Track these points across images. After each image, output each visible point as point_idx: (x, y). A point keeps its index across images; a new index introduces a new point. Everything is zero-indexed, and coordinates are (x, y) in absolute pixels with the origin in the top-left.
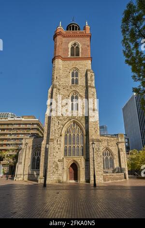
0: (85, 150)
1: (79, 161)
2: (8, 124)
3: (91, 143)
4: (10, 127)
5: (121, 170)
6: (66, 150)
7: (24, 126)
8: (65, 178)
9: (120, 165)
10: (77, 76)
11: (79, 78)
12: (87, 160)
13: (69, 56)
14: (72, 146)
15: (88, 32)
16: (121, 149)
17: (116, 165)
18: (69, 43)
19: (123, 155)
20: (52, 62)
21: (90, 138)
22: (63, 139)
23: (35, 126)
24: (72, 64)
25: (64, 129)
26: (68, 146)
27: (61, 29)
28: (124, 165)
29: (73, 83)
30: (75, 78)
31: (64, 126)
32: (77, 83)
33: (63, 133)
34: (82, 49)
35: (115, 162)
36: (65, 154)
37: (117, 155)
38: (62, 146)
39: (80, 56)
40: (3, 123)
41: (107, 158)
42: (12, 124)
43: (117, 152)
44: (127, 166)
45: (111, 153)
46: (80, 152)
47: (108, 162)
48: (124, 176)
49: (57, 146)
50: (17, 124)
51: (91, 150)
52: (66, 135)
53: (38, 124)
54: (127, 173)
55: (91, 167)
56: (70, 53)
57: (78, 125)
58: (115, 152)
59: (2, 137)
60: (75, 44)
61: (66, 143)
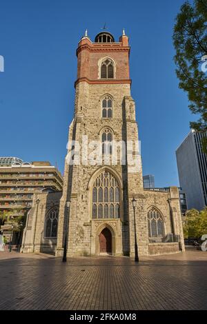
0: (122, 210)
1: (113, 225)
2: (11, 174)
3: (130, 199)
4: (14, 177)
5: (174, 238)
6: (94, 210)
7: (34, 176)
8: (94, 248)
9: (173, 231)
10: (110, 105)
11: (113, 108)
12: (125, 224)
13: (99, 78)
14: (104, 204)
15: (126, 44)
16: (174, 208)
17: (167, 231)
18: (98, 59)
19: (177, 217)
20: (75, 87)
21: (130, 192)
22: (90, 194)
23: (51, 176)
24: (102, 89)
25: (93, 180)
26: (98, 204)
27: (87, 40)
28: (179, 231)
29: (104, 115)
30: (107, 109)
31: (91, 175)
32: (110, 115)
33: (91, 186)
34: (117, 68)
35: (165, 227)
36: (94, 216)
37: (169, 216)
38: (89, 203)
39: (115, 78)
40: (4, 171)
41: (154, 221)
42: (16, 173)
43: (169, 213)
44: (182, 232)
45: (160, 214)
46: (116, 212)
47: (156, 227)
48: (178, 246)
49: (82, 204)
50: (24, 173)
51: (131, 209)
52: (95, 189)
53: (55, 174)
54: (182, 241)
55: (132, 233)
56: (99, 74)
57: (112, 174)
58: (166, 213)
59: (3, 191)
60: (107, 61)
61: (94, 200)
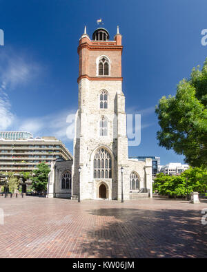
0: (113, 174)
1: (107, 183)
2: (28, 146)
3: (119, 168)
4: (30, 148)
5: (145, 190)
6: (95, 174)
8: (95, 195)
9: (146, 186)
10: (106, 99)
11: (108, 101)
12: (115, 183)
13: (97, 75)
14: (101, 169)
15: (119, 43)
17: (142, 186)
18: (96, 58)
19: (149, 178)
20: (78, 82)
21: (119, 163)
22: (92, 163)
24: (100, 85)
25: (94, 154)
26: (97, 169)
27: (86, 38)
28: (150, 186)
29: (101, 107)
30: (104, 101)
31: (92, 151)
32: (106, 107)
33: (92, 159)
34: (112, 66)
36: (95, 177)
37: (144, 178)
38: (91, 169)
39: (110, 75)
41: (133, 180)
42: (32, 145)
43: (144, 175)
45: (137, 176)
46: (109, 174)
47: (135, 184)
50: (37, 145)
51: (119, 174)
52: (95, 160)
53: (60, 146)
54: (151, 192)
55: (119, 188)
56: (97, 71)
58: (142, 176)
60: (103, 59)
61: (95, 167)
